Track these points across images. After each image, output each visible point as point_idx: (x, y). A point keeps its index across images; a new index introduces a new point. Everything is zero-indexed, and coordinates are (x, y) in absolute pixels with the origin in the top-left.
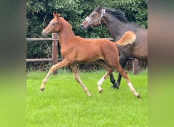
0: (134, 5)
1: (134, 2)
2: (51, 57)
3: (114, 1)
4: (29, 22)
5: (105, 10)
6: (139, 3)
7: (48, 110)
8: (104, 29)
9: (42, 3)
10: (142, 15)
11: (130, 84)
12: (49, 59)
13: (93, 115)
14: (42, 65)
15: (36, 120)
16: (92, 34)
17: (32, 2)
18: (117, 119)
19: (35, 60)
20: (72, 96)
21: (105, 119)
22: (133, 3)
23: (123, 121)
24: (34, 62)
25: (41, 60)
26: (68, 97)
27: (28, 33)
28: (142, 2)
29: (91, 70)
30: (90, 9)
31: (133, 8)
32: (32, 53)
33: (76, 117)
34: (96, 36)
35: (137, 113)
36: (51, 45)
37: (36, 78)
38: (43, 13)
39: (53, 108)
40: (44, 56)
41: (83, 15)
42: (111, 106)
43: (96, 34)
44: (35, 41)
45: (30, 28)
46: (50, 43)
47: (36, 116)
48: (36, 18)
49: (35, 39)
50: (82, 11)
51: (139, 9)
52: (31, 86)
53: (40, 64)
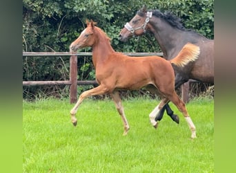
0: (184, 7)
1: (184, 4)
2: (68, 79)
3: (156, 2)
4: (37, 30)
5: (151, 13)
6: (191, 4)
7: (63, 152)
8: (142, 41)
9: (56, 3)
10: (195, 20)
11: (189, 119)
12: (66, 82)
13: (126, 159)
14: (56, 90)
15: (45, 166)
16: (125, 47)
17: (42, 2)
18: (158, 165)
19: (46, 82)
20: (97, 132)
21: (141, 165)
22: (182, 4)
23: (167, 168)
24: (44, 85)
25: (53, 82)
26: (90, 134)
27: (36, 45)
28: (194, 3)
29: (123, 97)
30: (123, 12)
31: (182, 12)
32: (42, 73)
33: (101, 162)
34: (131, 50)
35: (186, 157)
36: (69, 62)
37: (46, 108)
38: (57, 17)
39: (70, 149)
40: (58, 77)
41: (112, 20)
42: (151, 148)
43: (131, 47)
44: (46, 57)
45: (39, 38)
46: (67, 59)
47: (45, 161)
48: (48, 24)
49: (45, 54)
50: (112, 15)
51: (190, 12)
52: (39, 119)
53: (52, 88)
